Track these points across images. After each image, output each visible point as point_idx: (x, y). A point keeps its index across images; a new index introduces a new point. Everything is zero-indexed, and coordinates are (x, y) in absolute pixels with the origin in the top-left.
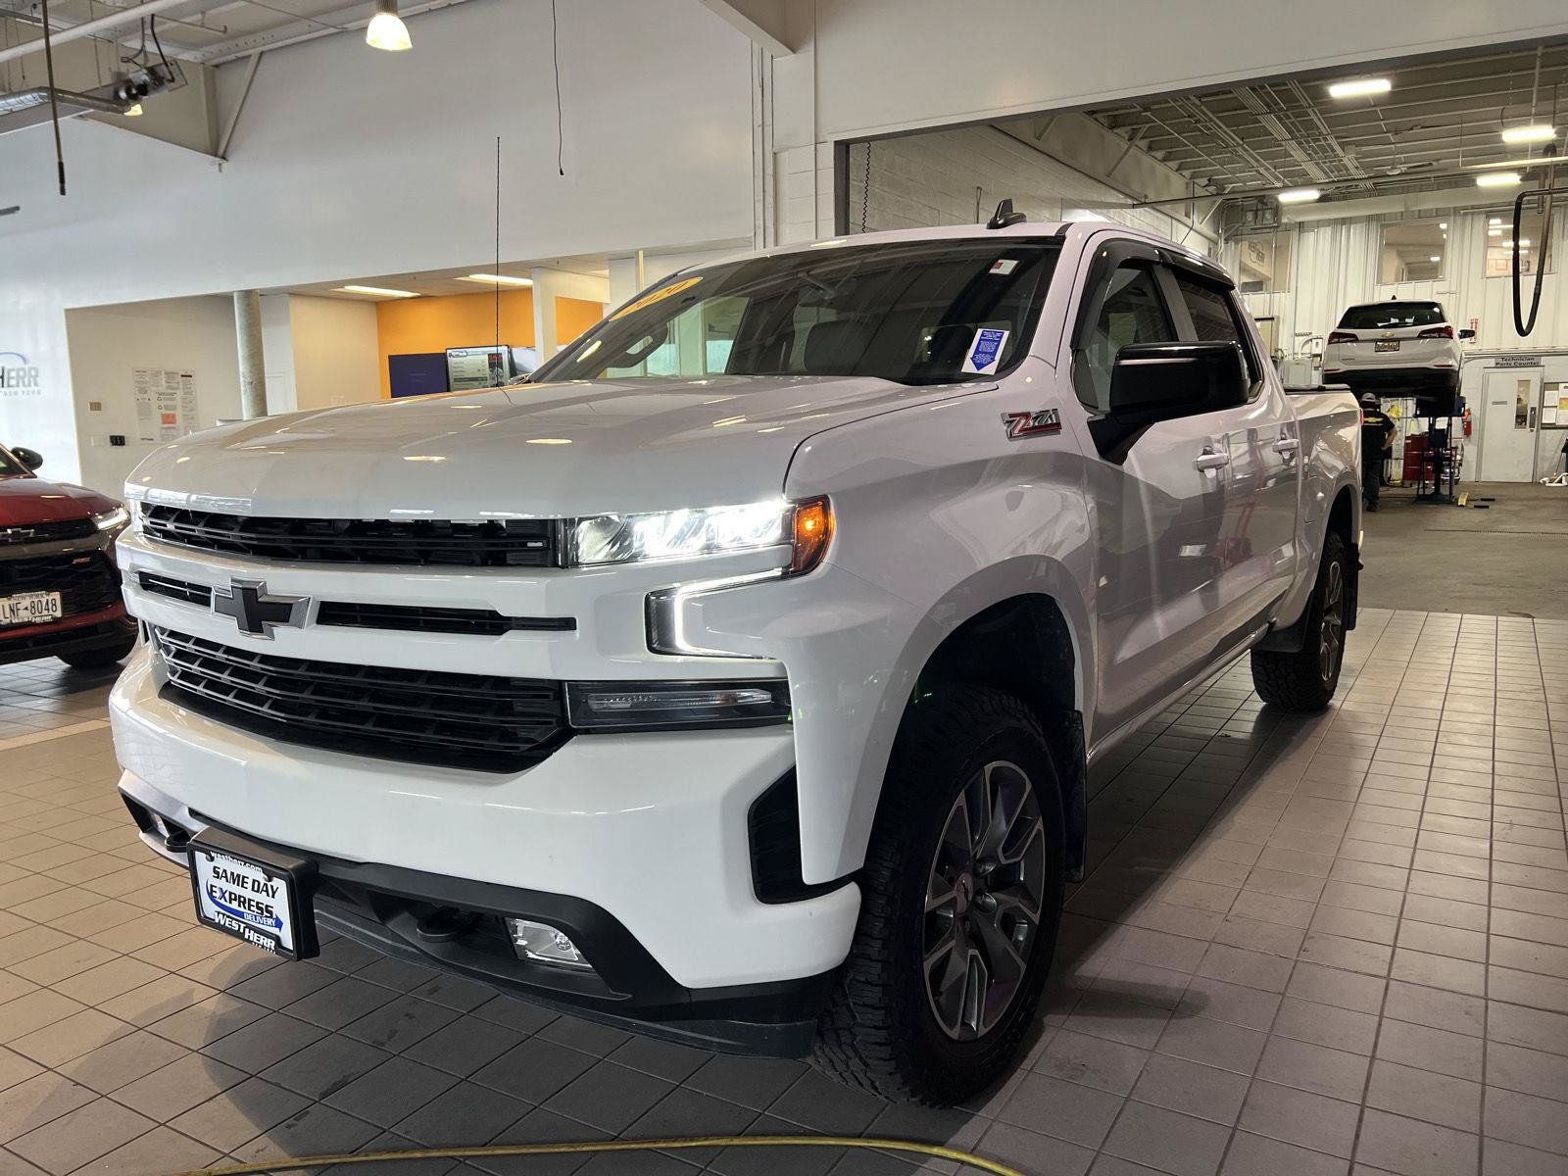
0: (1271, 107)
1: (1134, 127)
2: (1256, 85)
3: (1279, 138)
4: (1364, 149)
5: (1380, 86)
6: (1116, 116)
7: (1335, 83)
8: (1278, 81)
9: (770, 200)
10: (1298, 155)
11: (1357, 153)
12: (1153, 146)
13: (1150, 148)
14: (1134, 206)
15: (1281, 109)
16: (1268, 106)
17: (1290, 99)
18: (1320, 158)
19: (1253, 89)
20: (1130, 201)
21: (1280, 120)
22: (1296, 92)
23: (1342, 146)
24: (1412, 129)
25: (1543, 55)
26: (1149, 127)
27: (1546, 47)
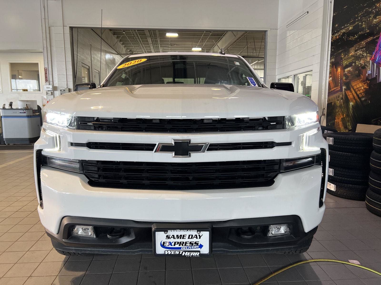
0: (151, 36)
1: (118, 35)
2: (150, 30)
3: (149, 43)
4: (164, 48)
5: (176, 35)
6: (115, 32)
7: (169, 33)
8: (154, 30)
9: (48, 40)
10: (152, 47)
11: (163, 49)
12: (121, 40)
13: (120, 41)
14: (117, 54)
15: (152, 37)
16: (150, 35)
17: (155, 34)
18: (155, 49)
19: (149, 31)
20: (116, 53)
21: (151, 39)
22: (157, 34)
23: (161, 46)
24: (174, 45)
25: (205, 33)
26: (123, 36)
27: (206, 32)
